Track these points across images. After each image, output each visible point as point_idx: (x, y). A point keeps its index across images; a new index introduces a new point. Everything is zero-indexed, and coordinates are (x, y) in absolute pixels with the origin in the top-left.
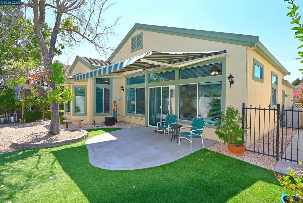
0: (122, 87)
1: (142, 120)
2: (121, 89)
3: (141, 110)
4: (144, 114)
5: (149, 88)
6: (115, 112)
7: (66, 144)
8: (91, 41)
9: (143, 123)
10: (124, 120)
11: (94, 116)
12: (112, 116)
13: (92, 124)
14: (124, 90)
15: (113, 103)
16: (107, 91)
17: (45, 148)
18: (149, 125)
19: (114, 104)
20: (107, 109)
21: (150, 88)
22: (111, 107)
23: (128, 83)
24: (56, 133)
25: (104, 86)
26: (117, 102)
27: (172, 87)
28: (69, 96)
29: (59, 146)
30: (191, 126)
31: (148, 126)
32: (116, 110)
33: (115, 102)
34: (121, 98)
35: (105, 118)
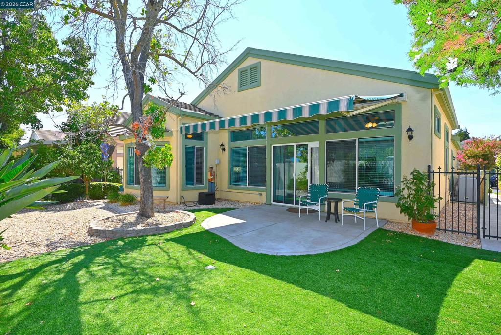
0: (222, 145)
1: (261, 194)
2: (220, 148)
3: (257, 179)
4: (265, 186)
5: (273, 145)
6: (211, 183)
7: (177, 230)
8: (193, 73)
9: (263, 199)
10: (230, 198)
11: (182, 190)
13: (179, 203)
14: (224, 150)
15: (209, 170)
16: (200, 151)
17: (152, 235)
18: (272, 203)
19: (211, 172)
20: (200, 180)
21: (274, 147)
23: (232, 140)
24: (150, 214)
25: (196, 144)
26: (214, 169)
27: (313, 145)
28: (169, 157)
29: (168, 233)
30: (356, 199)
31: (271, 205)
32: (213, 181)
33: (212, 168)
34: (220, 162)
35: (199, 193)
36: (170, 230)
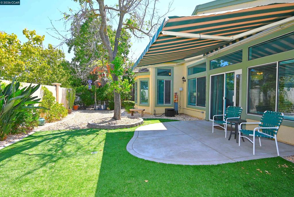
0: (183, 78)
1: (203, 113)
2: (182, 80)
3: (201, 102)
4: (205, 106)
5: (211, 76)
6: (176, 104)
7: (120, 128)
8: (147, 34)
9: (204, 116)
10: (185, 113)
11: (156, 106)
12: (173, 108)
13: (153, 114)
14: (185, 81)
15: (174, 94)
16: (168, 83)
17: (105, 129)
18: (210, 119)
19: (175, 96)
20: (168, 101)
21: (212, 76)
22: (172, 98)
23: (190, 73)
24: (118, 118)
25: (164, 78)
26: (179, 94)
27: (238, 72)
28: (127, 86)
29: (115, 129)
30: (260, 123)
31: (208, 121)
32: (176, 102)
33: (176, 93)
34: (183, 89)
35: (165, 109)
36: (116, 128)
